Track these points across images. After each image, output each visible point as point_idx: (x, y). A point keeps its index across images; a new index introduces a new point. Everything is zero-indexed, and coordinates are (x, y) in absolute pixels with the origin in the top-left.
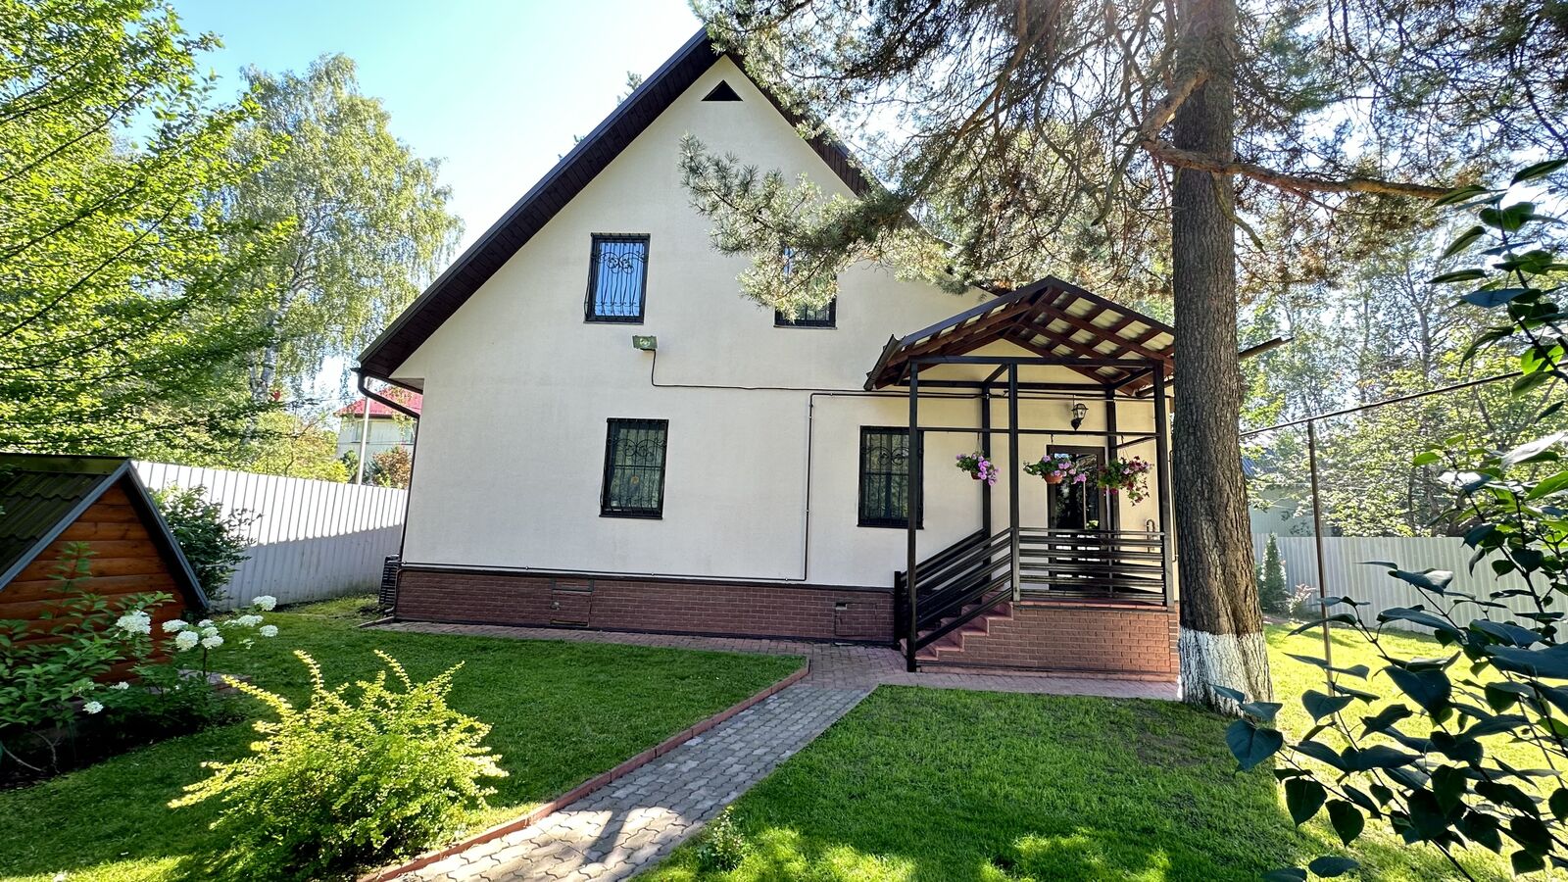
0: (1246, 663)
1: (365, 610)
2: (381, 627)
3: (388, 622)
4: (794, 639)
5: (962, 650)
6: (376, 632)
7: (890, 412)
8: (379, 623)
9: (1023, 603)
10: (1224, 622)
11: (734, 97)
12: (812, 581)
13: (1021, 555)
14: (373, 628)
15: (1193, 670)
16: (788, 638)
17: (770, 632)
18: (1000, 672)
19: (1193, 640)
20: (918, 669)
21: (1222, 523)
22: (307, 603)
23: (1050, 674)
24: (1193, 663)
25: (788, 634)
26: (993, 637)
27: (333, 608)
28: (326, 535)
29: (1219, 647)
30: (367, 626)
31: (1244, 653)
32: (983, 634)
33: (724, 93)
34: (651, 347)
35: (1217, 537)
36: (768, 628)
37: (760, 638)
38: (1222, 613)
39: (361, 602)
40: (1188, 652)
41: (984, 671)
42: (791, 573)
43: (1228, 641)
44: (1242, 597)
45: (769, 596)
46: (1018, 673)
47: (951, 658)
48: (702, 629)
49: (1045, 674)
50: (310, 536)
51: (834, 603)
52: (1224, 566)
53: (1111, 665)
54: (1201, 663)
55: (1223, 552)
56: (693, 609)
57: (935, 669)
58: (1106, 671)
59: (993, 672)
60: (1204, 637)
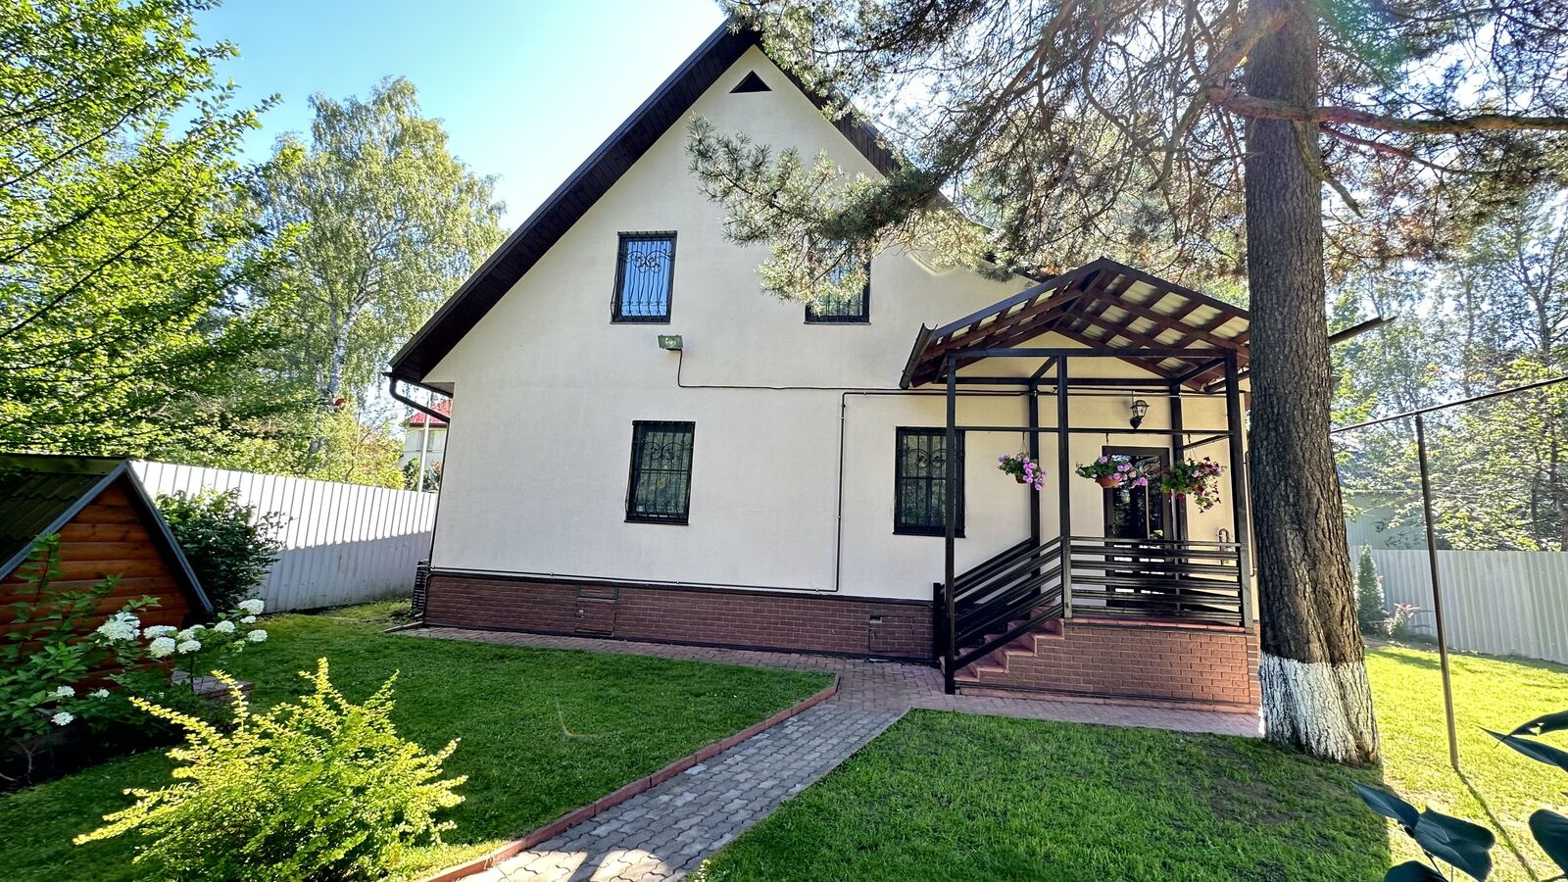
0: (1343, 697)
1: (398, 615)
2: (408, 633)
3: (416, 627)
4: (826, 654)
5: (1006, 671)
6: (399, 637)
7: (927, 411)
8: (407, 628)
9: (1075, 621)
10: (1316, 648)
11: (762, 87)
12: (842, 592)
13: (1073, 567)
14: (398, 633)
15: (1277, 703)
16: (819, 652)
17: (799, 646)
18: (1049, 697)
19: (1278, 668)
20: (957, 691)
21: (1311, 533)
22: (344, 606)
23: (1107, 701)
24: (1278, 695)
25: (819, 648)
26: (1042, 657)
27: (367, 612)
28: (364, 538)
29: (1310, 677)
30: (394, 631)
31: (1341, 686)
32: (1030, 654)
33: (752, 84)
34: (676, 347)
35: (1306, 549)
36: (796, 641)
37: (789, 651)
38: (1313, 637)
39: (397, 606)
40: (1271, 682)
41: (1031, 696)
42: (823, 583)
43: (1321, 671)
44: (1338, 620)
45: (799, 608)
46: (1070, 699)
47: (987, 679)
48: (729, 641)
49: (1101, 701)
50: (348, 540)
51: (868, 616)
52: (1315, 583)
53: (1179, 693)
54: (1288, 696)
55: (1313, 567)
56: (720, 619)
57: (976, 691)
58: (1173, 699)
59: (1042, 697)
60: (1291, 665)
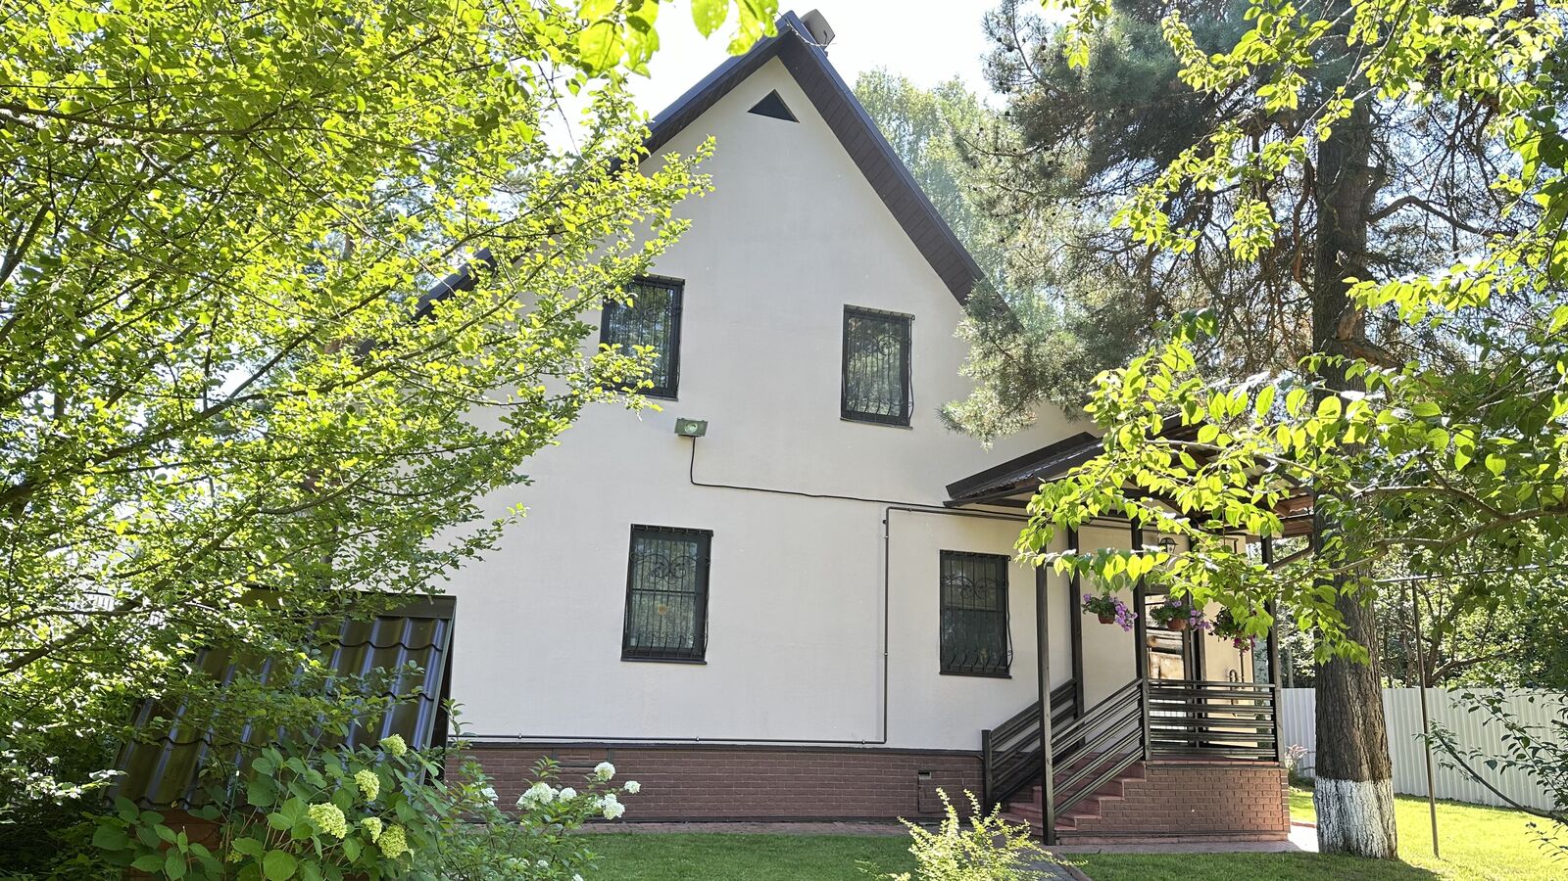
0: (1380, 808)
4: (870, 820)
5: (1100, 818)
7: (973, 536)
9: (1155, 762)
10: (1365, 770)
11: (787, 115)
12: (889, 745)
13: (1152, 709)
15: (1333, 819)
16: (863, 819)
17: (842, 813)
18: (1135, 840)
19: (1334, 789)
20: (1058, 842)
21: (1364, 676)
23: (1181, 839)
24: (1333, 812)
25: (864, 813)
26: (1128, 801)
29: (1362, 793)
31: (1379, 798)
32: (1119, 798)
33: (772, 107)
35: (1360, 689)
36: (839, 807)
38: (1364, 761)
40: (1328, 801)
41: (1120, 840)
42: (865, 732)
43: (1368, 786)
44: (1379, 745)
45: (840, 765)
46: (1151, 840)
47: (1086, 827)
48: (758, 812)
49: (1175, 840)
51: (916, 771)
52: (1365, 716)
53: (1234, 827)
54: (1342, 813)
55: (1364, 704)
56: (747, 785)
57: (1074, 840)
58: (1230, 833)
59: (1129, 840)
60: (1347, 786)
